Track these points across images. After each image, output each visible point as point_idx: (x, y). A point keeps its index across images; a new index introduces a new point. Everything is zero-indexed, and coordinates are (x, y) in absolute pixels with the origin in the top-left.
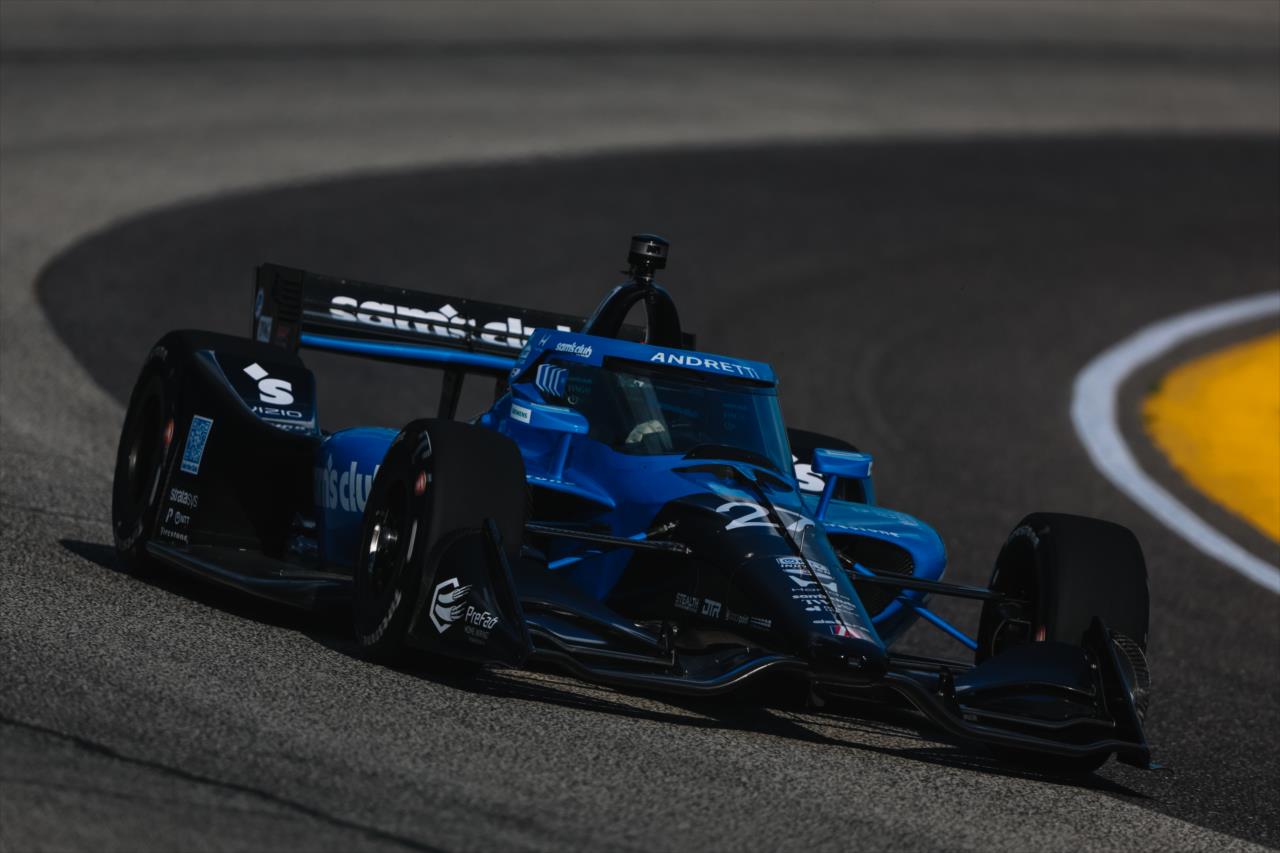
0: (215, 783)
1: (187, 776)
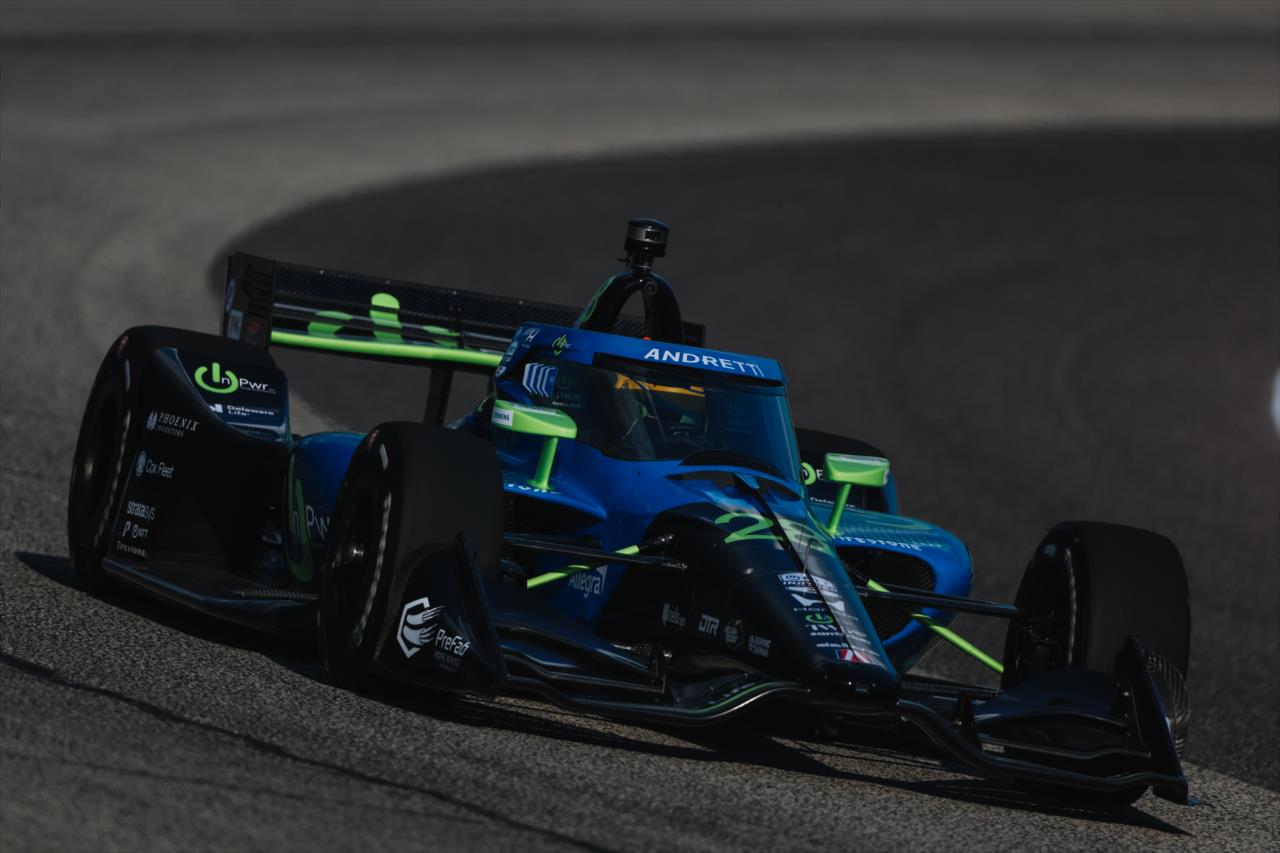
0: (391, 784)
1: (361, 777)
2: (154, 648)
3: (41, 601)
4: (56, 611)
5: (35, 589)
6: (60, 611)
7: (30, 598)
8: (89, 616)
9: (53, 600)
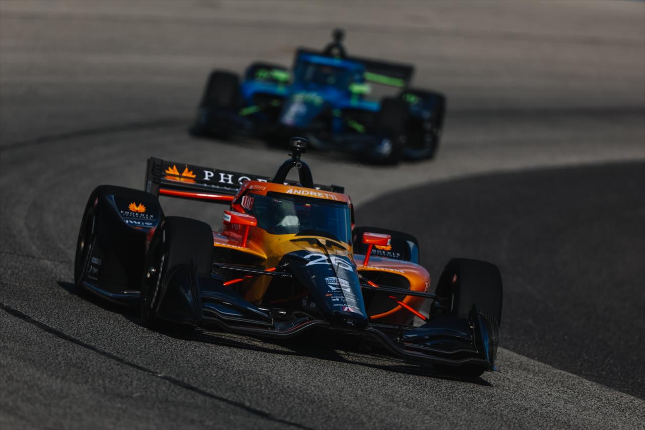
2: (315, 403)
3: (263, 381)
4: (269, 386)
5: (259, 376)
6: (271, 386)
7: (257, 380)
8: (285, 388)
9: (268, 380)
